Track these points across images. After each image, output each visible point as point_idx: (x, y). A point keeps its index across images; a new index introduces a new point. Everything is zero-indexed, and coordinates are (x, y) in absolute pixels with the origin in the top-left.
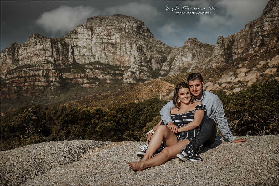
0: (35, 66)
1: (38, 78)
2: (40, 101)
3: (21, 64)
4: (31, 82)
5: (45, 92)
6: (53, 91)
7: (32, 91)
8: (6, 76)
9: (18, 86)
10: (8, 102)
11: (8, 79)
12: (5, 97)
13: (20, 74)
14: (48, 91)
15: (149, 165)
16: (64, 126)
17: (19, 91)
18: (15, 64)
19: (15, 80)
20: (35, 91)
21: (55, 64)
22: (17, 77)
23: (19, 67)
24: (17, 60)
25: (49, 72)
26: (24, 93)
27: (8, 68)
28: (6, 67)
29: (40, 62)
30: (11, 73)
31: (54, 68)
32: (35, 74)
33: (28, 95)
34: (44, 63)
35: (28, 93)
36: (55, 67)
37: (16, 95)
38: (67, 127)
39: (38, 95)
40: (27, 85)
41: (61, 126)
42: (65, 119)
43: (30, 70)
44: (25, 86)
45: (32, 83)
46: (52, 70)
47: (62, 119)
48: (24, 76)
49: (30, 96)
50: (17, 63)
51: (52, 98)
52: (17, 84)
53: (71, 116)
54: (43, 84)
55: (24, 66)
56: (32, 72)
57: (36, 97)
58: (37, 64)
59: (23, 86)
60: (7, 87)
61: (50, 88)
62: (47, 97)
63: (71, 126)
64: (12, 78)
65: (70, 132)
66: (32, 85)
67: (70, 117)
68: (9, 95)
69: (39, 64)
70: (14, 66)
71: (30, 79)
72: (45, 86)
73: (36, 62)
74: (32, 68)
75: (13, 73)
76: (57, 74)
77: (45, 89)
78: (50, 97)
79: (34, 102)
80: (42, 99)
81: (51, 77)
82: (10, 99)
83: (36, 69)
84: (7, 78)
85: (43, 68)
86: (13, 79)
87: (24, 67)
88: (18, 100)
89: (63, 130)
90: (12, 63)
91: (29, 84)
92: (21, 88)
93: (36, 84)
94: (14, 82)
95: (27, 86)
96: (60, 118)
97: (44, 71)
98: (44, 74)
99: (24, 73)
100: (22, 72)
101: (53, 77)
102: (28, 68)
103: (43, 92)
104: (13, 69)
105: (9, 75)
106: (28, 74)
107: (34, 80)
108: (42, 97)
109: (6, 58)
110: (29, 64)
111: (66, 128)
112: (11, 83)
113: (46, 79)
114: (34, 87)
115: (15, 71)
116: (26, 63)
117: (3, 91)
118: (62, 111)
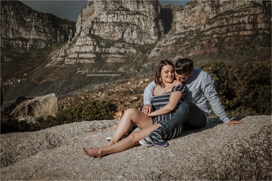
0: (239, 12)
1: (242, 25)
2: (246, 54)
3: (222, 10)
4: (234, 31)
5: (252, 42)
6: (262, 40)
7: (237, 43)
8: (205, 26)
9: (220, 38)
10: (209, 58)
11: (208, 30)
12: (205, 52)
13: (221, 23)
14: (255, 41)
15: (109, 151)
16: (251, 87)
17: (221, 43)
18: (215, 11)
19: (216, 31)
20: (240, 43)
21: (264, 6)
22: (218, 27)
23: (220, 15)
24: (217, 6)
25: (256, 17)
26: (227, 45)
27: (207, 16)
28: (205, 16)
29: (245, 6)
30: (211, 23)
31: (263, 11)
32: (239, 21)
33: (232, 47)
34: (251, 7)
35: (231, 46)
36: (265, 11)
37: (217, 48)
38: (254, 88)
39: (244, 47)
40: (230, 35)
41: (246, 87)
42: (251, 79)
43: (232, 17)
44: (228, 37)
45: (236, 33)
46: (260, 14)
47: (247, 79)
48: (226, 25)
49: (234, 49)
50: (217, 10)
51: (260, 49)
52: (218, 36)
53: (259, 74)
54: (249, 33)
55: (226, 12)
56: (235, 19)
57: (241, 49)
58: (242, 8)
59: (225, 37)
60: (206, 40)
61: (258, 38)
62: (255, 49)
63: (259, 87)
64: (212, 28)
65: (259, 94)
66: (236, 35)
67: (257, 76)
68: (209, 49)
69: (244, 8)
70: (214, 14)
71: (233, 28)
72: (252, 35)
73: (241, 6)
74: (236, 14)
75: (213, 23)
76: (266, 19)
77: (252, 39)
78: (258, 49)
79: (239, 56)
80: (248, 52)
81: (259, 23)
82: (211, 54)
83: (240, 15)
84: (206, 29)
85: (249, 12)
86: (213, 30)
87: (225, 14)
88: (220, 54)
89: (250, 92)
90: (212, 10)
91: (232, 34)
92: (223, 40)
93: (241, 33)
94: (214, 33)
95: (230, 37)
96: (245, 78)
97: (251, 16)
98: (251, 20)
99: (225, 21)
100: (223, 20)
101: (261, 23)
102: (230, 14)
103: (249, 43)
104: (212, 17)
105: (208, 25)
106: (231, 22)
107: (238, 28)
108: (249, 50)
109: (204, 4)
110: (232, 10)
111: (252, 90)
112: (211, 35)
113: (253, 26)
114: (238, 38)
115: (216, 19)
116: (228, 9)
117: (203, 44)
118: (248, 69)
